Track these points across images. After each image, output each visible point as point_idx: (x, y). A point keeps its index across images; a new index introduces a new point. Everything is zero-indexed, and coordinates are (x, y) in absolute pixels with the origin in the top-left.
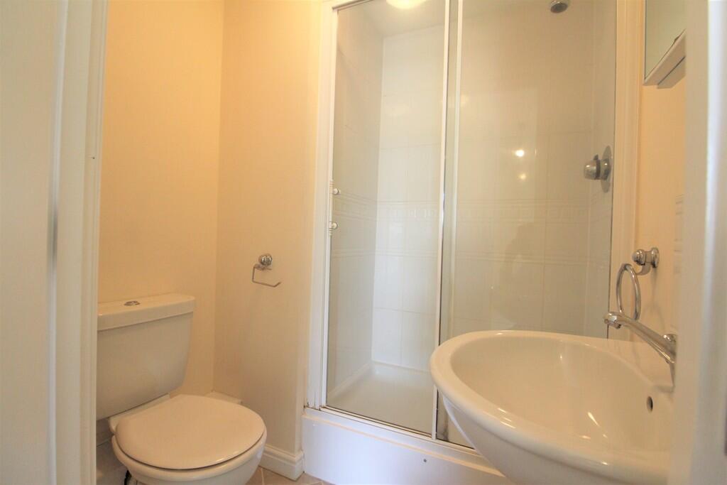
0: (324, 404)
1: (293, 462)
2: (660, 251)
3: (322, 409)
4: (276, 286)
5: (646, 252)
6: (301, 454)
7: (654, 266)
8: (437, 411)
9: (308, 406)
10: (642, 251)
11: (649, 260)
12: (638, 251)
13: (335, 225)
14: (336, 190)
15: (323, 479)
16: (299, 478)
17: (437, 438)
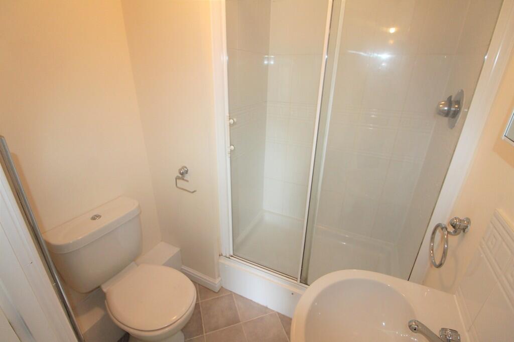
0: (232, 254)
1: (215, 284)
2: (472, 222)
3: (231, 257)
4: (193, 192)
5: (461, 220)
6: (220, 279)
7: (464, 231)
8: (302, 270)
9: (222, 255)
10: (459, 219)
11: (462, 227)
12: (456, 219)
13: (232, 147)
14: (232, 121)
15: (233, 291)
16: (219, 291)
17: (301, 282)
